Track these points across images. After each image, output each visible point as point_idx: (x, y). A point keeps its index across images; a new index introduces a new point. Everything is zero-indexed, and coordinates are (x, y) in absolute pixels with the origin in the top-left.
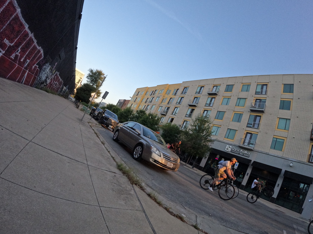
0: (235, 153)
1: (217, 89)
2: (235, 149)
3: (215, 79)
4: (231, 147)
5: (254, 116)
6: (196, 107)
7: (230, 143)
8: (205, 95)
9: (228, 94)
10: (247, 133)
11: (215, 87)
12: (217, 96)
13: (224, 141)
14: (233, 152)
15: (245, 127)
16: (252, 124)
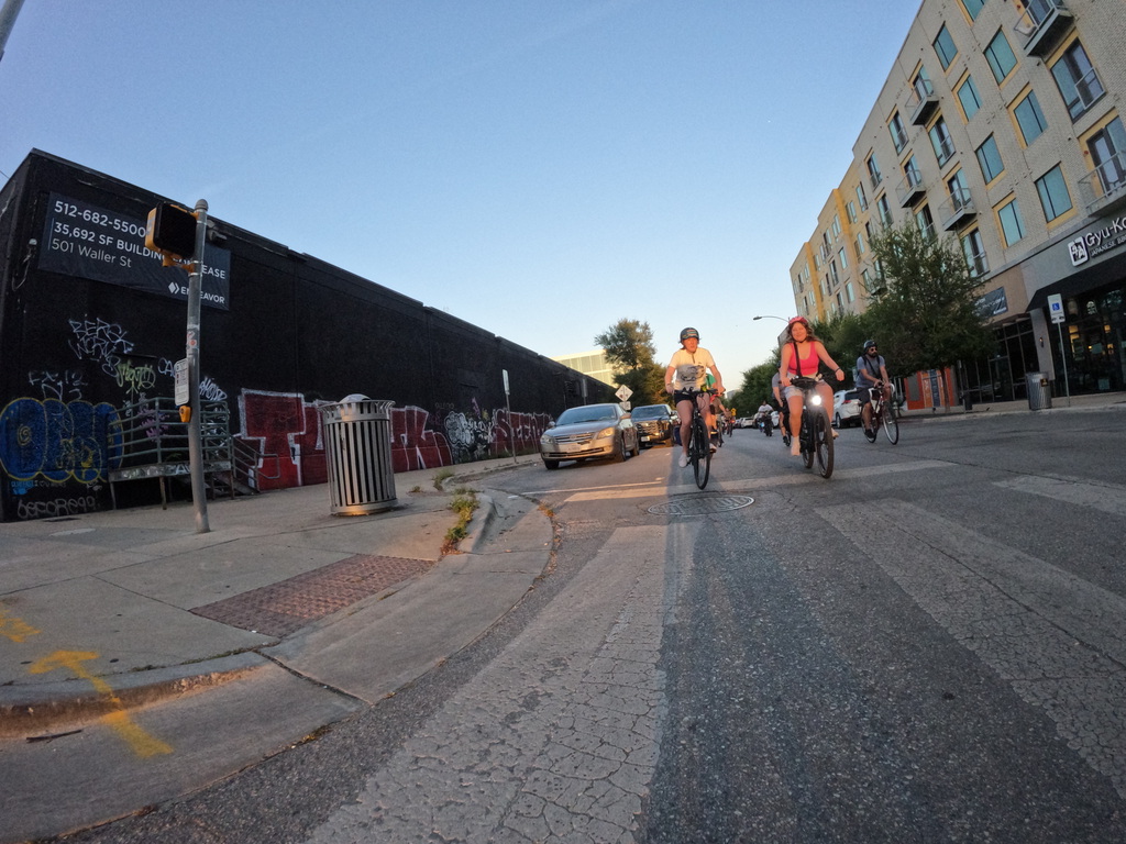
0: (1105, 251)
1: (926, 83)
2: (1096, 239)
3: (898, 57)
4: (1080, 240)
5: (1062, 61)
6: (927, 195)
7: (1069, 227)
8: (918, 135)
9: (956, 68)
10: (1091, 142)
11: (919, 83)
12: (941, 105)
13: (1053, 235)
14: (1100, 254)
15: (1069, 130)
16: (1077, 101)
